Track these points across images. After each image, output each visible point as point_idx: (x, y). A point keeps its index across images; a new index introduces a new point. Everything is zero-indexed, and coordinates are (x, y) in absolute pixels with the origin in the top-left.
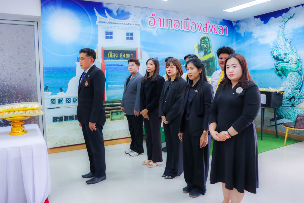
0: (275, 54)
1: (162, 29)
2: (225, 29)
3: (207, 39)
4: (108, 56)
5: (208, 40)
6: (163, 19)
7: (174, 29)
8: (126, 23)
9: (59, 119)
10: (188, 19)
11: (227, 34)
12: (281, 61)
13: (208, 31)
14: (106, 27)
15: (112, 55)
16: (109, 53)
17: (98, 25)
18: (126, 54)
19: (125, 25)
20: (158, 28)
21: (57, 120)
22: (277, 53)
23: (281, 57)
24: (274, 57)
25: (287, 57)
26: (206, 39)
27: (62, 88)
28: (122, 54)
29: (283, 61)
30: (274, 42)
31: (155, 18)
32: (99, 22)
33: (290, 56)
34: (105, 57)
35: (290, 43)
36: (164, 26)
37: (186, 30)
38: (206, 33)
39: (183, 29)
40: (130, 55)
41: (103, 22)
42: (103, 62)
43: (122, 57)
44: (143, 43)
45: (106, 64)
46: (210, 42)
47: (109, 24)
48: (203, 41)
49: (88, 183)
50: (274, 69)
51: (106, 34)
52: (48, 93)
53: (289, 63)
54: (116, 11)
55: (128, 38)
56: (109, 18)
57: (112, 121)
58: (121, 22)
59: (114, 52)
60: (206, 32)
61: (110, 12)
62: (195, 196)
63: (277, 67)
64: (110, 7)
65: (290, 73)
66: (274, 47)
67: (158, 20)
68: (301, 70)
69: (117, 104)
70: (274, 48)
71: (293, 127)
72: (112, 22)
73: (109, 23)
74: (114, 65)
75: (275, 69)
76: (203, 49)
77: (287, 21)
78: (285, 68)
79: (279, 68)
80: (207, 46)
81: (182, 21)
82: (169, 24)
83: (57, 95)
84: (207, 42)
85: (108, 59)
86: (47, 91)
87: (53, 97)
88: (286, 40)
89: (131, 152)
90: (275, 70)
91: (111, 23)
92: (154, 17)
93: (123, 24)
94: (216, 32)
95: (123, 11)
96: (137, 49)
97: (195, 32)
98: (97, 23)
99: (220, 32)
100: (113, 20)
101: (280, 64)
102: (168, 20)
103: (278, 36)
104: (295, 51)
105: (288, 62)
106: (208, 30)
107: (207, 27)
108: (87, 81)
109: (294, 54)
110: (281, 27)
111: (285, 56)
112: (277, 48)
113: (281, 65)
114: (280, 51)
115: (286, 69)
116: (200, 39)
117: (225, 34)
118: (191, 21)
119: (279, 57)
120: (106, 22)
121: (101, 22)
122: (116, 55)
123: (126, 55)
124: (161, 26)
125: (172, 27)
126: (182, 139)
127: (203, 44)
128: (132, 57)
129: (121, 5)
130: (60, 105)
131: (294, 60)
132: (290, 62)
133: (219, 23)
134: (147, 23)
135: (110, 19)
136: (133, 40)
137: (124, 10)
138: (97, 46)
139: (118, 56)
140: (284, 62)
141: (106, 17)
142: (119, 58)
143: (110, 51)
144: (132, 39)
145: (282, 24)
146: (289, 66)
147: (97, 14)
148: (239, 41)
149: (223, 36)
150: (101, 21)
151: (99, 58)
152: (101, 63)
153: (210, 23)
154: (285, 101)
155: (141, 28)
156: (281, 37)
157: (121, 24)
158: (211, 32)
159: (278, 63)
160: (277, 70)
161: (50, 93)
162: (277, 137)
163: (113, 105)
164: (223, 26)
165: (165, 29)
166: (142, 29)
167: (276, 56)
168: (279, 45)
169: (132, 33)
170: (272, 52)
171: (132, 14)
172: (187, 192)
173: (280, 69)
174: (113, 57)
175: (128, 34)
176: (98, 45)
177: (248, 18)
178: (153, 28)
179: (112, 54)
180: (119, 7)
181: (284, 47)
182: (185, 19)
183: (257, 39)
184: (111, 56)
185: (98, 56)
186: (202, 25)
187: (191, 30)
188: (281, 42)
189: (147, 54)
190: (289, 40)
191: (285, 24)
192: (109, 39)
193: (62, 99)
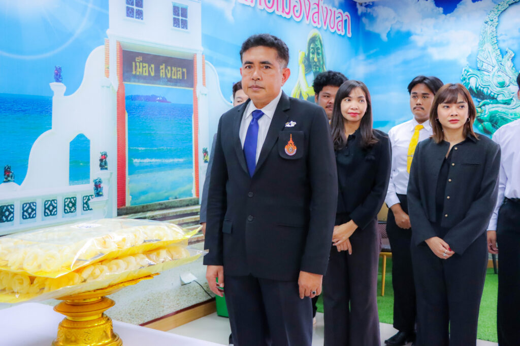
0: (473, 83)
1: (243, 5)
2: (346, 20)
3: (319, 41)
4: (132, 71)
5: (321, 45)
7: (264, 9)
11: (349, 33)
12: (488, 101)
13: (320, 22)
15: (143, 67)
16: (136, 62)
18: (173, 68)
22: (480, 83)
23: (489, 92)
25: (505, 90)
26: (316, 43)
27: (9, 168)
28: (163, 66)
29: (495, 100)
30: (469, 57)
33: (513, 89)
34: (126, 74)
35: (513, 59)
37: (284, 15)
38: (316, 27)
39: (280, 13)
40: (180, 72)
42: (121, 86)
43: (164, 76)
46: (323, 49)
48: (312, 46)
51: (127, 2)
53: (510, 106)
55: (176, 22)
59: (147, 58)
60: (317, 24)
63: (479, 114)
66: (470, 67)
70: (470, 70)
76: (312, 66)
77: (505, 10)
78: (501, 117)
79: (485, 117)
80: (318, 59)
84: (318, 49)
85: (133, 79)
88: (503, 53)
94: (332, 26)
96: (195, 55)
97: (300, 21)
99: (339, 27)
101: (486, 106)
103: (482, 44)
105: (507, 103)
106: (321, 21)
107: (318, 12)
108: (291, 142)
110: (490, 23)
111: (499, 89)
112: (479, 70)
113: (490, 109)
114: (485, 78)
115: (503, 119)
116: (308, 40)
117: (346, 33)
119: (485, 91)
123: (172, 70)
125: (260, 4)
127: (313, 53)
128: (186, 78)
132: (513, 103)
133: (337, 3)
136: (186, 28)
138: (107, 37)
139: (155, 72)
140: (498, 102)
142: (156, 78)
143: (138, 54)
144: (184, 24)
145: (493, 16)
146: (511, 111)
148: (372, 52)
149: (343, 36)
151: (110, 74)
152: (116, 88)
153: (324, 3)
156: (488, 47)
158: (325, 23)
159: (481, 104)
164: (344, 13)
165: (249, 6)
167: (477, 88)
168: (485, 65)
169: (184, 7)
170: (465, 79)
173: (488, 119)
174: (144, 74)
175: (176, 10)
176: (108, 32)
179: (141, 64)
181: (497, 68)
183: (424, 48)
184: (139, 71)
185: (108, 68)
186: (312, 7)
187: (294, 16)
188: (490, 56)
189: (216, 71)
190: (511, 52)
191: (499, 16)
192: (134, 19)
193: (11, 206)
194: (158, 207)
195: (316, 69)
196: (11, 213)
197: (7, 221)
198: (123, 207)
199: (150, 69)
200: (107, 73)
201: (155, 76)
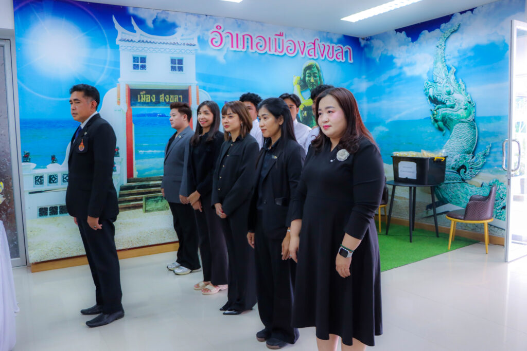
0: (431, 92)
1: (235, 51)
2: (347, 51)
3: (315, 68)
4: (137, 100)
5: (318, 70)
6: (237, 35)
7: (256, 52)
8: (169, 42)
9: (50, 210)
10: (281, 35)
11: (350, 60)
12: (441, 105)
13: (316, 55)
14: (135, 49)
15: (146, 97)
16: (140, 95)
17: (120, 46)
18: (171, 96)
19: (168, 45)
20: (227, 51)
21: (47, 213)
22: (435, 92)
23: (441, 99)
24: (430, 97)
25: (451, 97)
26: (313, 69)
27: (54, 156)
28: (163, 95)
29: (445, 106)
30: (428, 73)
31: (222, 34)
32: (120, 40)
33: (456, 96)
34: (133, 102)
35: (455, 73)
36: (237, 47)
38: (313, 59)
39: (273, 52)
40: (177, 98)
41: (128, 40)
42: (129, 109)
43: (163, 101)
44: (200, 77)
45: (134, 113)
46: (321, 73)
47: (139, 43)
48: (308, 72)
49: (91, 324)
50: (430, 118)
51: (134, 61)
52: (30, 165)
53: (455, 109)
54: (152, 22)
55: (173, 68)
56: (139, 34)
57: (146, 214)
58: (161, 41)
59: (149, 92)
60: (313, 57)
61: (141, 22)
62: (278, 346)
63: (435, 116)
64: (141, 14)
65: (457, 125)
66: (429, 80)
67: (228, 36)
68: (474, 120)
69: (155, 184)
70: (429, 83)
71: (463, 217)
72: (145, 41)
73: (139, 41)
74: (150, 115)
75: (432, 118)
76: (309, 85)
77: (448, 37)
78: (449, 117)
79: (439, 118)
80: (315, 80)
81: (270, 38)
82: (247, 42)
83: (46, 168)
84: (315, 73)
85: (138, 105)
86: (27, 162)
87: (39, 172)
88: (449, 69)
89: (178, 267)
90: (433, 120)
91: (143, 41)
92: (220, 31)
93: (164, 43)
94: (331, 56)
95: (164, 21)
96: (190, 87)
97: (295, 56)
98: (118, 42)
99: (338, 57)
100: (146, 37)
101: (440, 109)
102: (246, 37)
103: (435, 63)
104: (463, 87)
105: (452, 107)
106: (318, 54)
107: (314, 48)
108: (82, 143)
109: (463, 92)
110: (440, 47)
111: (447, 96)
112: (434, 82)
113: (443, 111)
114: (439, 88)
115: (450, 119)
116: (304, 68)
117: (347, 59)
118: (286, 38)
119: (439, 98)
120: (133, 40)
121: (124, 40)
122: (153, 97)
123: (170, 97)
124: (232, 47)
125: (252, 48)
126: (253, 244)
127: (309, 77)
128: (182, 101)
129: (160, 11)
130: (52, 186)
131: (462, 104)
132: (456, 107)
133: (335, 40)
134: (208, 41)
135: (141, 35)
136: (182, 71)
137: (167, 19)
138: (118, 82)
139: (156, 98)
140: (446, 107)
141: (135, 32)
142: (158, 103)
143: (142, 90)
144: (181, 69)
145: (442, 42)
146: (455, 113)
147: (117, 26)
149: (344, 62)
150: (124, 38)
151: (121, 103)
152: (125, 111)
153: (320, 42)
154: (449, 173)
155: (196, 50)
156: (440, 65)
157: (161, 43)
158: (322, 56)
159: (436, 108)
160: (436, 121)
161: (33, 165)
162: (438, 236)
163: (149, 185)
164: (344, 46)
165: (241, 51)
166: (200, 52)
167: (433, 96)
168: (438, 78)
169: (180, 58)
170: (426, 90)
171: (180, 27)
172: (263, 339)
173: (441, 119)
174: (147, 101)
175: (173, 61)
176: (119, 80)
177: (385, 33)
178: (219, 50)
179: (145, 95)
180: (158, 14)
181: (445, 80)
182: (276, 35)
183: (401, 68)
184: (143, 100)
185: (119, 100)
186: (307, 45)
187: (287, 53)
188: (440, 72)
189: (208, 95)
190: (454, 68)
191: (445, 42)
192: (140, 70)
193: (56, 175)
194: (159, 179)
195: (313, 87)
196: (55, 179)
197: (54, 183)
198: (132, 178)
199: (152, 98)
200: (119, 102)
201: (156, 101)
